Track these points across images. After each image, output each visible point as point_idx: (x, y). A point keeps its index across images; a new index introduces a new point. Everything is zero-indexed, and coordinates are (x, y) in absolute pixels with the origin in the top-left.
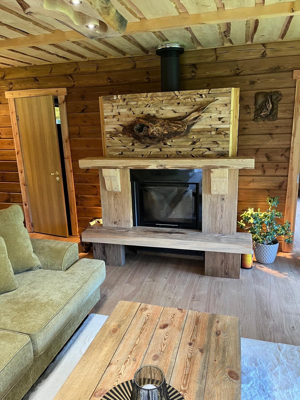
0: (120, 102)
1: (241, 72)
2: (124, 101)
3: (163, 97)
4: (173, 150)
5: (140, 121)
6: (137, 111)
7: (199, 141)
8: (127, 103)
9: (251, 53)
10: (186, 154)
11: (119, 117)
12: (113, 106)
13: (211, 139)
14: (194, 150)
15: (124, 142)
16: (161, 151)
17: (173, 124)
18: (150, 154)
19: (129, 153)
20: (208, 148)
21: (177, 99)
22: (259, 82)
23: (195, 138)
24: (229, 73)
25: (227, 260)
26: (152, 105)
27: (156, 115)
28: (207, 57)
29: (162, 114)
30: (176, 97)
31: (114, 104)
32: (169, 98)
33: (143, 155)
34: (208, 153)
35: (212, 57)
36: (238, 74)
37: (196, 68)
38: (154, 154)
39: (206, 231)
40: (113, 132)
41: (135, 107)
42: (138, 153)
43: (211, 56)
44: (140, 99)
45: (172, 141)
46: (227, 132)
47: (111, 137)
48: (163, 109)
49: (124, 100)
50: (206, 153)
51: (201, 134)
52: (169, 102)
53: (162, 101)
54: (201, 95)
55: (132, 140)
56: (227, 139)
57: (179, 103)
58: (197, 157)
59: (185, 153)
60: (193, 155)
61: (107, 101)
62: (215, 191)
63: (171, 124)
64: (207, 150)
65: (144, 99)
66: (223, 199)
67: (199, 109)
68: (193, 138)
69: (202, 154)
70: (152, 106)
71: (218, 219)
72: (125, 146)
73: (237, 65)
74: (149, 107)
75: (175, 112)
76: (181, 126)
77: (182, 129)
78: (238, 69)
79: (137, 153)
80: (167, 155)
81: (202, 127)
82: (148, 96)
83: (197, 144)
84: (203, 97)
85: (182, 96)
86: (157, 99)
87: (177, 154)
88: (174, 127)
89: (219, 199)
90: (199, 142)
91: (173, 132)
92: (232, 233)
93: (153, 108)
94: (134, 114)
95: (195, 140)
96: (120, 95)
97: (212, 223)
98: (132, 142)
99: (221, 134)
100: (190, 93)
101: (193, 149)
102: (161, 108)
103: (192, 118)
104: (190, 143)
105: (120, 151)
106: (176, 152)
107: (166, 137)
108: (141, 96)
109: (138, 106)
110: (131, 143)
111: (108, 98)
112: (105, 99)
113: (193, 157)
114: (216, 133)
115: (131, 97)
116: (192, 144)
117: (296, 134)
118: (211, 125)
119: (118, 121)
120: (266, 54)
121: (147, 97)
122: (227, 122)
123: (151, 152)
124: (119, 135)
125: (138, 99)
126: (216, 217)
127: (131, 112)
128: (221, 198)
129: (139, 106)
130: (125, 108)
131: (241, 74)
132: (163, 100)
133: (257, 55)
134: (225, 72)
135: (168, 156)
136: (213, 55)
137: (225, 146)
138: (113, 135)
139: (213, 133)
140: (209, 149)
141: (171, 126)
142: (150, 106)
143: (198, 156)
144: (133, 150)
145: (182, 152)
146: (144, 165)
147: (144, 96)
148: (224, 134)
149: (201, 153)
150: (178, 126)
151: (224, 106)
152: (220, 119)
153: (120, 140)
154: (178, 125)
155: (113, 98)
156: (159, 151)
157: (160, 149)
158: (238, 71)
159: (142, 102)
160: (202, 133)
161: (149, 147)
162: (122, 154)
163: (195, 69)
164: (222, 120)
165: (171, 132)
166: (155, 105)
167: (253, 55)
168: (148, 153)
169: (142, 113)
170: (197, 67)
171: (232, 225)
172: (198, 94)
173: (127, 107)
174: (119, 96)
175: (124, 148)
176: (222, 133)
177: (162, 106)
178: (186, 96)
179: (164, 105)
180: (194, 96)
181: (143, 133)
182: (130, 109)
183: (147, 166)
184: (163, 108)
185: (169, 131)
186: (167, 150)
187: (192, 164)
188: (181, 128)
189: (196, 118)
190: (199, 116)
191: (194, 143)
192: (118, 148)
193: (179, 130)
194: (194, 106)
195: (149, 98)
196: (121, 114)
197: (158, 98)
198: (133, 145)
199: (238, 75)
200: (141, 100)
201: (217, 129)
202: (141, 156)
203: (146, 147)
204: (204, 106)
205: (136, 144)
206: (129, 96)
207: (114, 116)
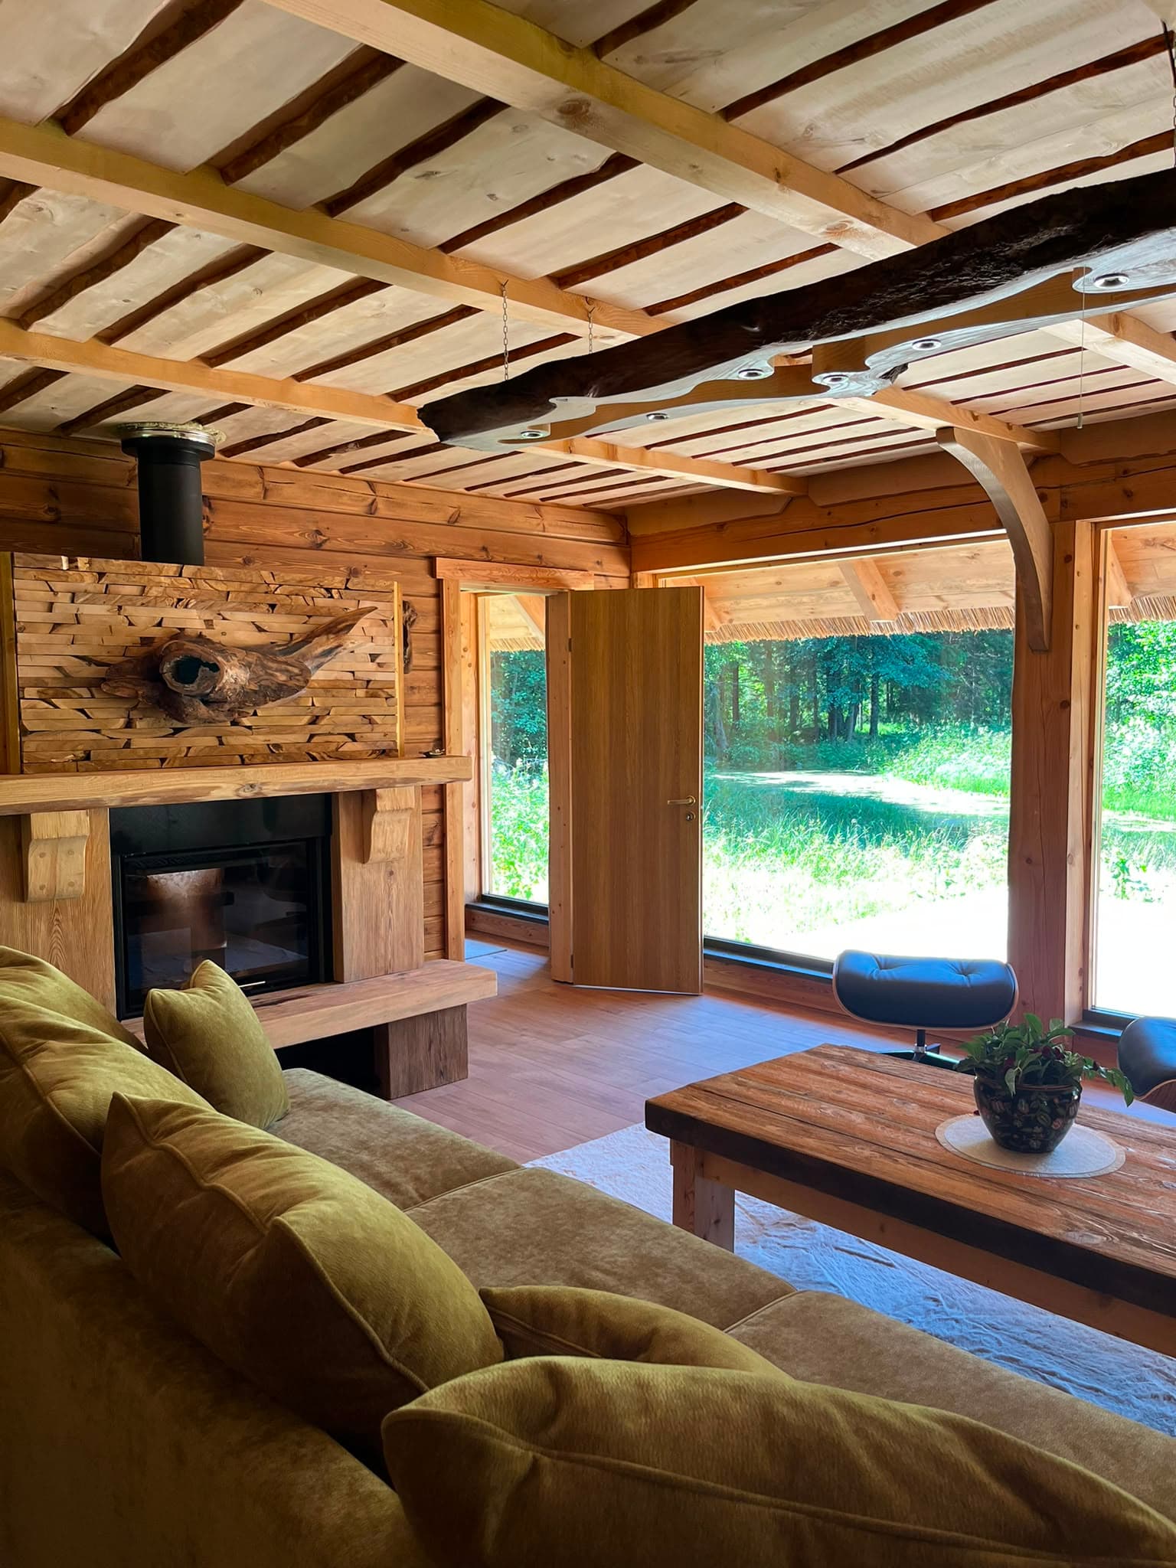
0: (82, 580)
1: (326, 540)
2: (100, 579)
3: (228, 583)
4: (258, 740)
5: (185, 647)
6: (144, 619)
7: (328, 714)
8: (107, 586)
9: (345, 499)
10: (296, 751)
11: (75, 630)
12: (56, 593)
13: (357, 710)
14: (315, 740)
15: (97, 714)
16: (221, 743)
17: (274, 665)
18: (186, 756)
19: (114, 755)
20: (348, 735)
21: (266, 593)
22: (367, 572)
23: (316, 704)
24: (296, 539)
25: (440, 1034)
26: (193, 602)
27: (207, 633)
28: (240, 484)
29: (224, 634)
30: (264, 588)
31: (58, 586)
32: (246, 587)
33: (166, 759)
34: (350, 747)
35: (254, 487)
36: (321, 545)
37: (210, 507)
38: (201, 754)
39: (353, 976)
40: (49, 680)
41: (139, 603)
42: (146, 753)
43: (251, 485)
44: (157, 579)
45: (255, 714)
46: (389, 691)
47: (43, 696)
48: (227, 617)
49: (101, 575)
50: (345, 748)
51: (333, 696)
52: (246, 598)
53: (224, 595)
54: (328, 590)
55: (127, 709)
56: (391, 711)
57: (273, 606)
58: (324, 759)
59: (293, 749)
60: (314, 754)
61: (33, 573)
62: (379, 851)
63: (270, 664)
64: (346, 739)
65: (167, 581)
66: (391, 873)
67: (335, 627)
68: (313, 705)
69: (337, 749)
70: (194, 607)
71: (382, 931)
72: (98, 731)
73: (317, 522)
74: (186, 607)
75: (260, 629)
76: (296, 671)
77: (298, 680)
78: (318, 532)
79: (141, 752)
80: (241, 756)
81: (333, 676)
82: (183, 575)
83: (322, 723)
84: (332, 597)
85: (280, 585)
86: (212, 587)
87: (269, 752)
88: (278, 674)
89: (382, 873)
90: (328, 717)
91: (273, 687)
92: (414, 967)
93: (194, 613)
94: (131, 624)
95: (317, 712)
96: (86, 560)
97: (367, 948)
98: (126, 716)
99: (378, 696)
100: (301, 581)
101: (312, 736)
102: (219, 614)
103: (320, 650)
104: (306, 719)
105: (80, 747)
106: (268, 745)
107: (251, 702)
108: (161, 572)
109: (149, 602)
110: (122, 722)
111: (37, 561)
112: (24, 564)
113: (314, 759)
114: (367, 692)
115: (125, 569)
116: (310, 724)
117: (453, 705)
118: (353, 672)
119: (73, 643)
120: (376, 509)
121: (180, 575)
122: (389, 667)
123: (189, 748)
124: (74, 692)
125: (149, 580)
126: (377, 928)
127: (121, 617)
128: (386, 871)
129: (153, 602)
130: (102, 602)
131: (327, 546)
132: (228, 593)
133: (357, 506)
134: (287, 533)
135: (243, 760)
136: (257, 483)
137: (389, 729)
138: (51, 692)
139: (361, 693)
140: (352, 737)
141: (270, 668)
142: (187, 604)
143: (325, 756)
144: (128, 745)
145: (283, 746)
146: (199, 788)
147: (171, 574)
148: (385, 696)
149: (333, 747)
150: (288, 671)
151: (380, 626)
152: (373, 657)
153: (82, 711)
154: (290, 668)
155: (58, 565)
156: (217, 743)
157: (218, 737)
158: (318, 536)
159: (161, 589)
160: (334, 693)
161: (184, 733)
162: (87, 757)
163: (207, 509)
164: (378, 661)
165: (268, 687)
166: (203, 602)
167: (349, 505)
168: (180, 752)
169: (159, 624)
170: (213, 506)
171: (414, 943)
172: (321, 587)
173: (110, 600)
174: (82, 562)
175: (95, 736)
176: (380, 692)
177: (224, 607)
178: (291, 588)
179: (231, 606)
180: (312, 590)
181: (199, 685)
182: (120, 608)
183: (206, 791)
184: (227, 615)
185: (263, 683)
186: (239, 740)
187: (336, 778)
188: (297, 677)
189: (329, 652)
190: (337, 647)
191: (314, 721)
192: (72, 736)
193: (291, 683)
194: (309, 617)
195: (184, 582)
196: (82, 619)
197: (212, 583)
198: (129, 724)
199: (318, 547)
200: (159, 584)
201: (368, 682)
202: (157, 764)
203: (173, 735)
204: (347, 621)
205: (139, 724)
206: (117, 565)
207: (56, 626)
